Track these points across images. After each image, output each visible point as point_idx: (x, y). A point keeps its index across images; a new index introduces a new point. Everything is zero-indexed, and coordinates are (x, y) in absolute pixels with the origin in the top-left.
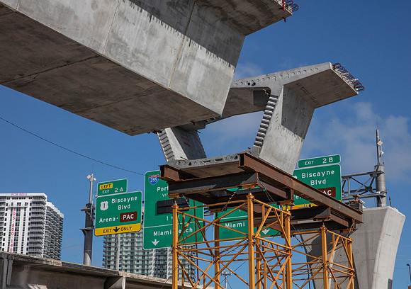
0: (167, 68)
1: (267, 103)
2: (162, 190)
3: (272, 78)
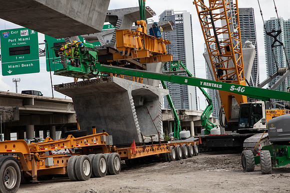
0: (86, 16)
1: (116, 23)
2: (12, 41)
3: (118, 11)
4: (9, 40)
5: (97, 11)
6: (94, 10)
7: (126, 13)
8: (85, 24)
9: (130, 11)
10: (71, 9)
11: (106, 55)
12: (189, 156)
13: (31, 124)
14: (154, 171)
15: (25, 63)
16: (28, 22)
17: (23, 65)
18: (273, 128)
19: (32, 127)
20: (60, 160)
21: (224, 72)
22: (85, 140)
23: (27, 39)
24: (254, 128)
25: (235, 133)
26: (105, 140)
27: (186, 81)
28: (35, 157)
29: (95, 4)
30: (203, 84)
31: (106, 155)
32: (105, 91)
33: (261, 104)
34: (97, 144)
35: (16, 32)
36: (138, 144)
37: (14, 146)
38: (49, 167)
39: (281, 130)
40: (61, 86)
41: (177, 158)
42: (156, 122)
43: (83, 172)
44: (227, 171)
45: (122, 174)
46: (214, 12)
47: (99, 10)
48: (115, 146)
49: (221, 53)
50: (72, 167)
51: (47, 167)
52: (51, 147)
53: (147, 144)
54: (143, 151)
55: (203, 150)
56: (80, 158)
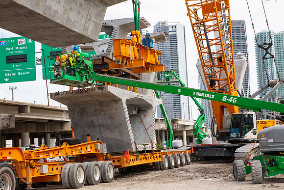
1: (112, 33)
2: (9, 49)
3: (114, 22)
4: (7, 49)
5: (93, 21)
6: (90, 20)
7: (121, 24)
8: (81, 34)
9: (125, 22)
10: (67, 19)
11: (101, 64)
12: (182, 165)
13: (26, 132)
14: (147, 179)
15: (21, 71)
16: (26, 31)
17: (19, 73)
18: (264, 138)
19: (27, 134)
20: (55, 168)
21: (217, 82)
22: (80, 148)
23: (24, 48)
24: (245, 138)
25: (226, 143)
26: (99, 148)
27: (179, 91)
28: (30, 164)
29: (91, 14)
30: (196, 94)
31: (100, 163)
32: (100, 100)
33: (252, 115)
34: (92, 152)
35: (14, 41)
36: (132, 153)
37: (10, 153)
38: (43, 174)
39: (271, 141)
40: (57, 94)
41: (170, 167)
42: (149, 131)
43: (77, 180)
44: (219, 180)
45: (115, 182)
46: (207, 24)
47: (95, 20)
48: (109, 155)
49: (213, 64)
50: (66, 175)
51: (41, 174)
52: (45, 155)
53: (140, 152)
54: (136, 160)
55: (195, 159)
56: (74, 166)
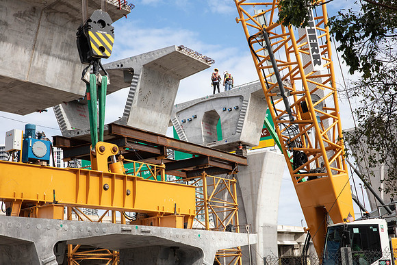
0: (22, 65)
3: (135, 60)
7: (146, 62)
9: (152, 58)
33: (376, 226)
